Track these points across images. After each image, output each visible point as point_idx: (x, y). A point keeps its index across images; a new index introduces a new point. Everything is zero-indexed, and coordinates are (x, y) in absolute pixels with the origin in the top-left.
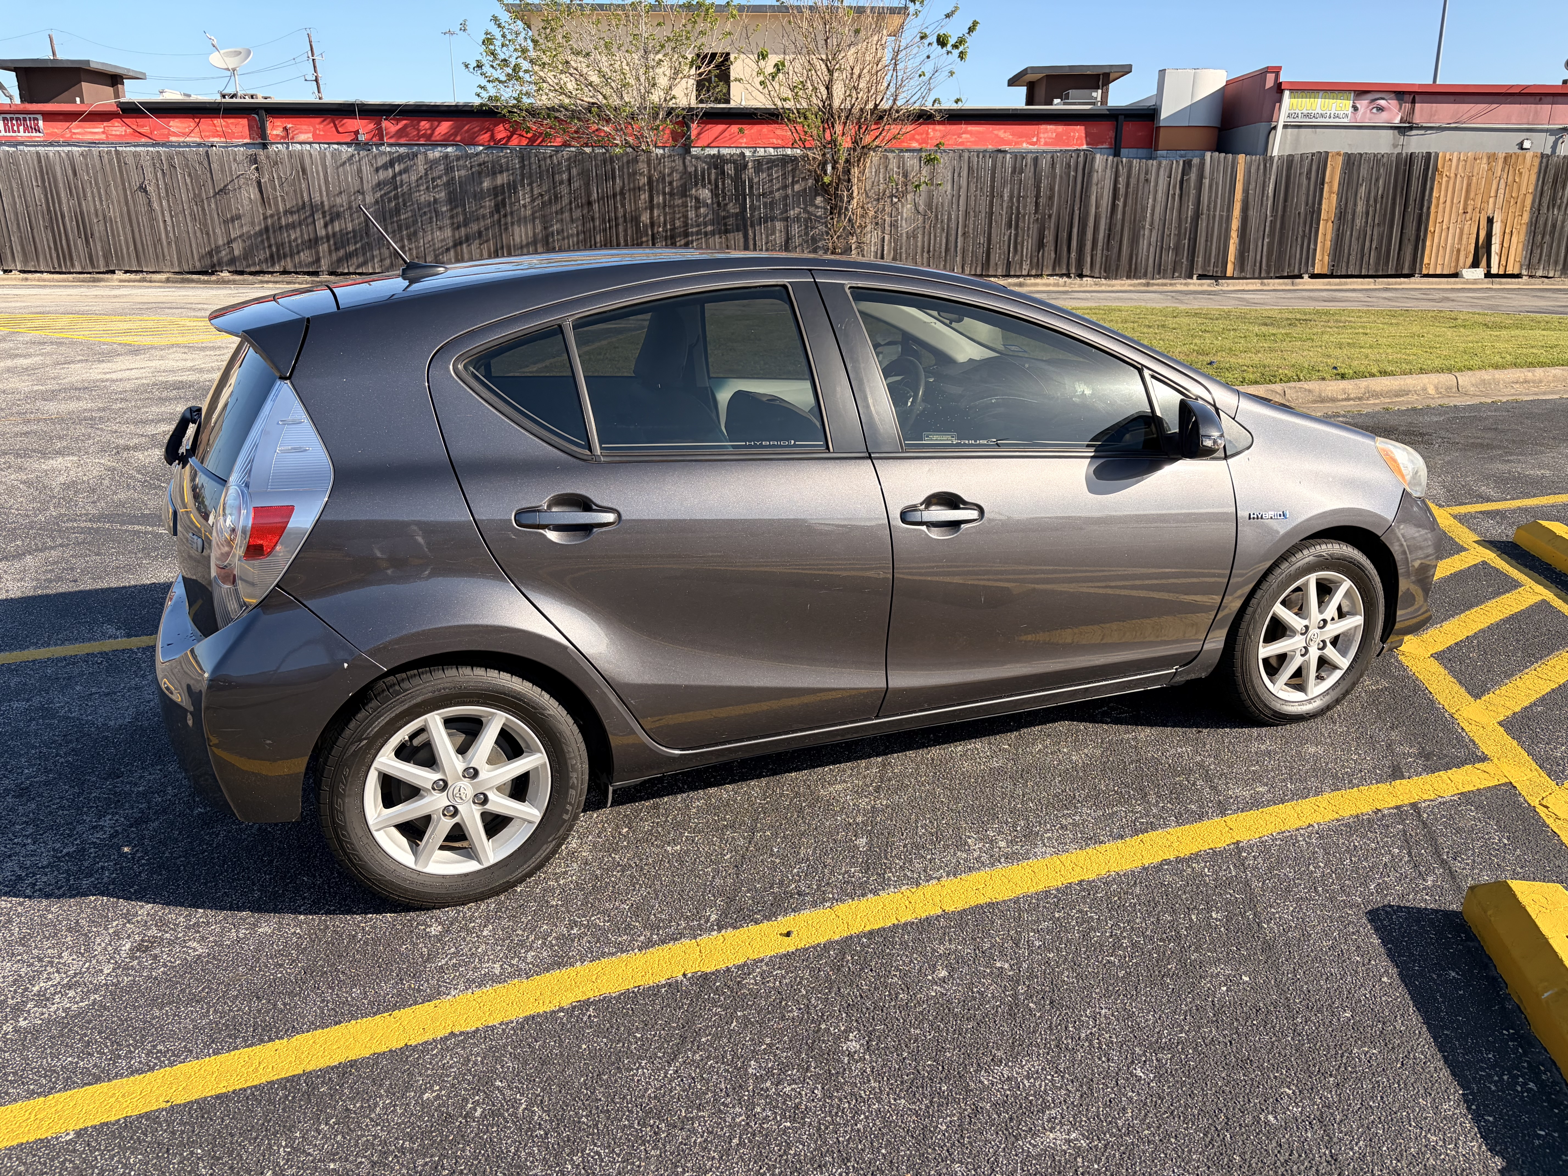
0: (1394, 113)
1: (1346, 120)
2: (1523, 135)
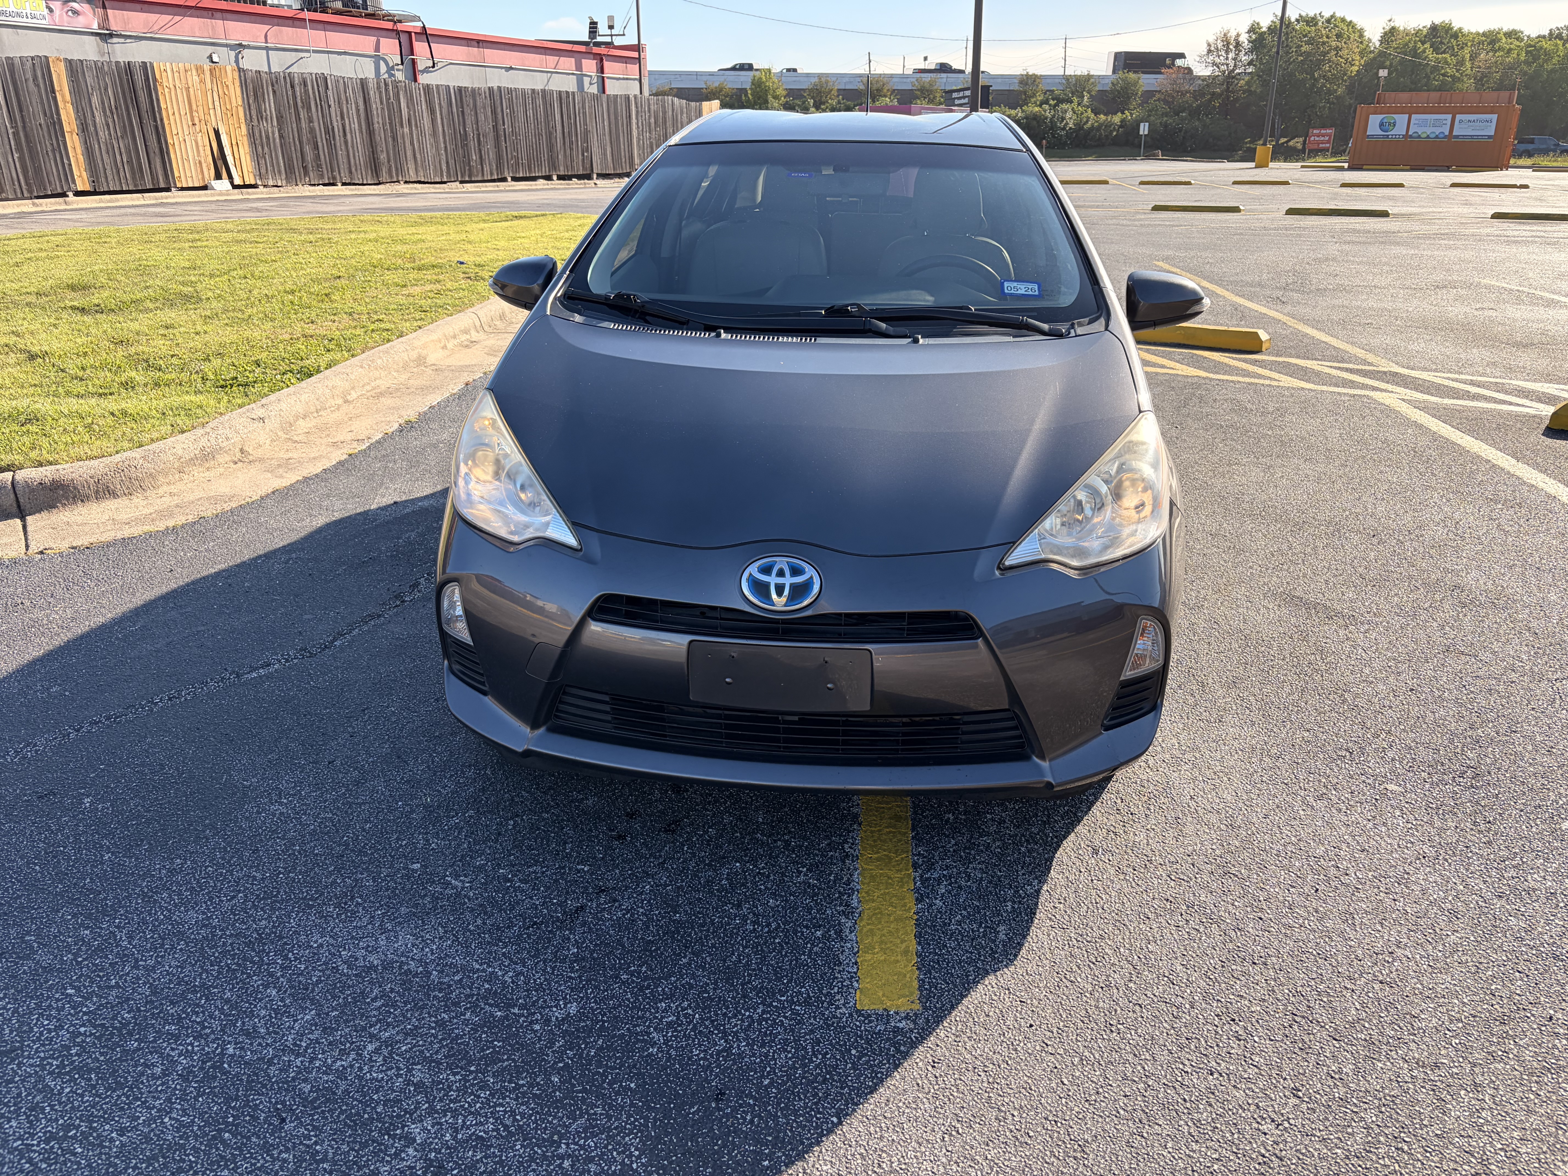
0: (89, 18)
1: (43, 22)
2: (209, 49)
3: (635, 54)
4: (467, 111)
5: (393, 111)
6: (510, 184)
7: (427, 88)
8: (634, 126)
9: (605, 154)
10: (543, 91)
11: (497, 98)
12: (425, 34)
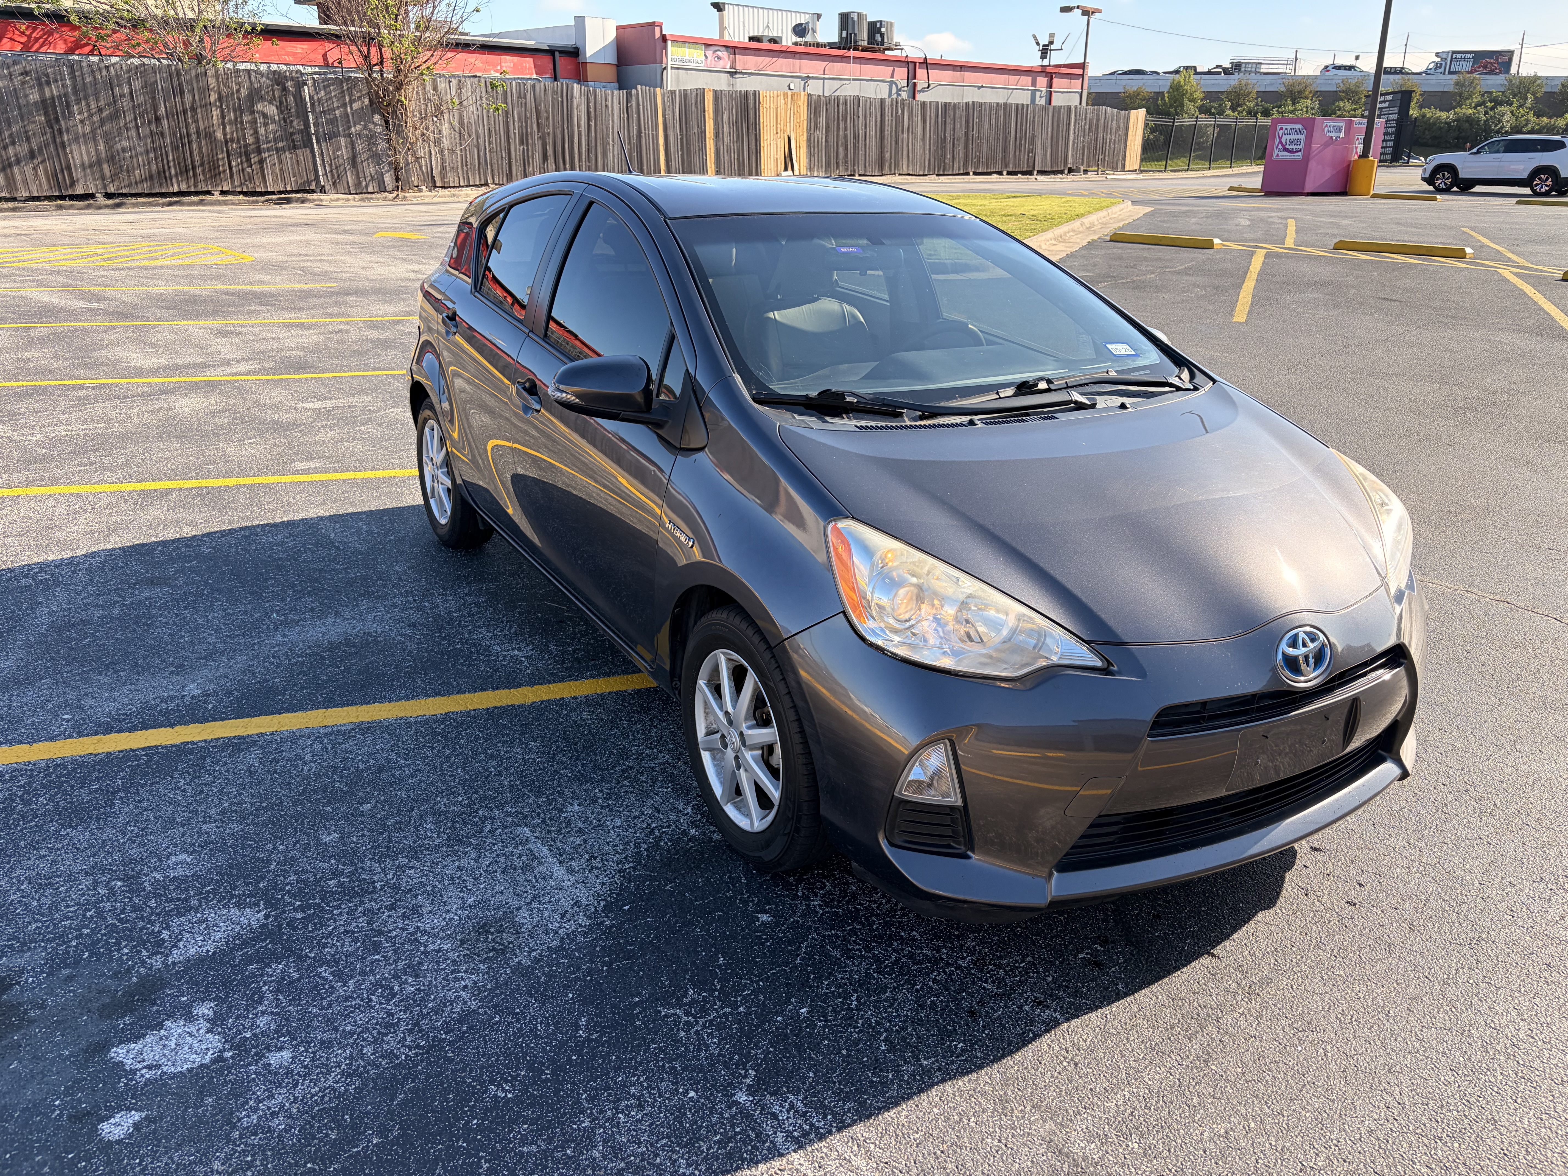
0: (725, 62)
2: (790, 80)
3: (1080, 72)
4: (948, 120)
5: (898, 120)
6: (972, 177)
7: (924, 104)
8: (1072, 132)
9: (1046, 155)
10: (1005, 104)
11: (971, 111)
12: (926, 63)
